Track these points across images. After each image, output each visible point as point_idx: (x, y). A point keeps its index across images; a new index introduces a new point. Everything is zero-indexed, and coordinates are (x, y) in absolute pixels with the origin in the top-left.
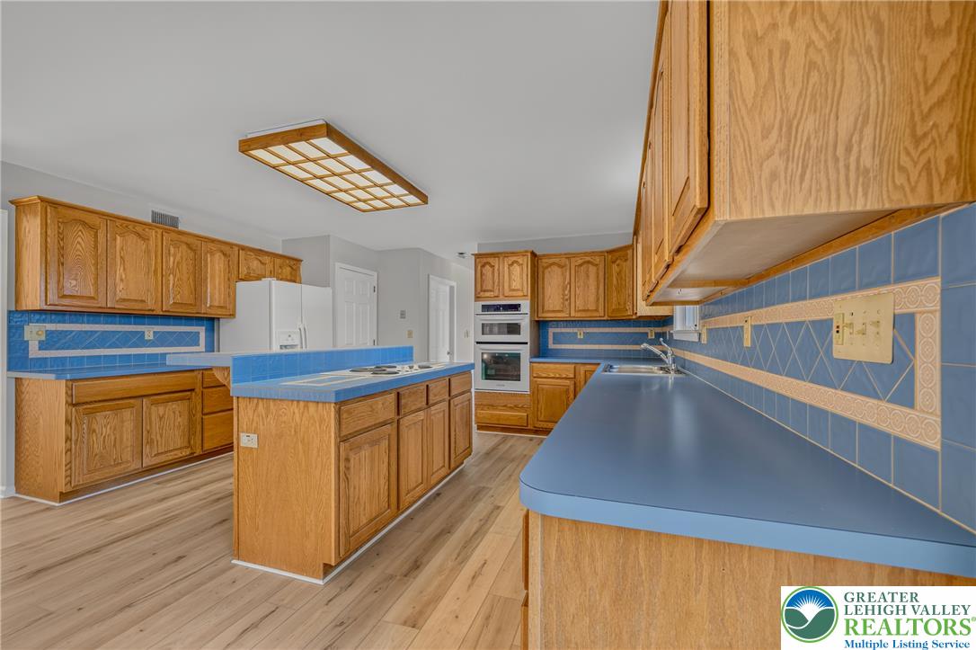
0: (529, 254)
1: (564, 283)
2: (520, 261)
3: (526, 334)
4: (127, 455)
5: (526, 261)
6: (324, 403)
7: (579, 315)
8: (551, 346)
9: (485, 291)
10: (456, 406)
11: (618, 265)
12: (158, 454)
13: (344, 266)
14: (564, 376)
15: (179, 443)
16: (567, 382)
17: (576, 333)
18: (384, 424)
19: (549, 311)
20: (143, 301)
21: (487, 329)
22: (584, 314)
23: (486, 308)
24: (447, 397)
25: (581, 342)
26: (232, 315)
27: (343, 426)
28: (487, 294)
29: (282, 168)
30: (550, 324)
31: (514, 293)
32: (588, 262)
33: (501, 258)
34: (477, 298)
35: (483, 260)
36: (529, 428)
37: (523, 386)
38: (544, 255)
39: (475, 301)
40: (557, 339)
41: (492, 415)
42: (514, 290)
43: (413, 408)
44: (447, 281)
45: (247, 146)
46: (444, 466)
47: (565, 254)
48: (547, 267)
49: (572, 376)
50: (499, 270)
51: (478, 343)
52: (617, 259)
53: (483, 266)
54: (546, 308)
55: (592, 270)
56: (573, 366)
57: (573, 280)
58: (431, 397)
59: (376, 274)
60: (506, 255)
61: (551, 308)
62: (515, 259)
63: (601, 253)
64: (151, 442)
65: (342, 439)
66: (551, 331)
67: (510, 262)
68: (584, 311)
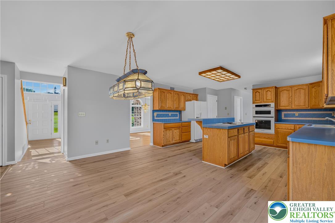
0: (274, 88)
1: (289, 96)
2: (270, 90)
3: (273, 114)
4: (171, 140)
5: (273, 90)
6: (225, 129)
7: (296, 107)
8: (283, 118)
9: (256, 100)
10: (251, 134)
11: (315, 89)
12: (175, 141)
13: (210, 95)
14: (290, 128)
15: (178, 139)
16: (291, 131)
17: (295, 114)
18: (235, 136)
19: (282, 106)
20: (171, 107)
21: (257, 112)
22: (298, 107)
23: (256, 106)
24: (248, 131)
25: (297, 117)
26: (185, 110)
27: (229, 134)
28: (257, 101)
29: (211, 78)
30: (283, 111)
31: (268, 101)
32: (301, 88)
33: (263, 90)
34: (253, 103)
35: (256, 90)
36: (274, 145)
37: (272, 131)
38: (280, 87)
39: (253, 104)
40: (286, 116)
41: (260, 140)
42: (268, 100)
43: (241, 133)
44: (240, 97)
45: (200, 73)
46: (248, 150)
47: (290, 86)
48: (281, 91)
49: (293, 129)
50: (262, 93)
51: (254, 117)
52: (315, 86)
53: (256, 93)
54: (281, 106)
55: (302, 91)
56: (294, 125)
57: (293, 95)
58: (245, 131)
59: (217, 97)
60: (265, 88)
61: (283, 105)
62: (268, 89)
63: (307, 85)
64: (174, 138)
65: (229, 137)
66: (283, 113)
67: (266, 91)
68: (298, 106)
